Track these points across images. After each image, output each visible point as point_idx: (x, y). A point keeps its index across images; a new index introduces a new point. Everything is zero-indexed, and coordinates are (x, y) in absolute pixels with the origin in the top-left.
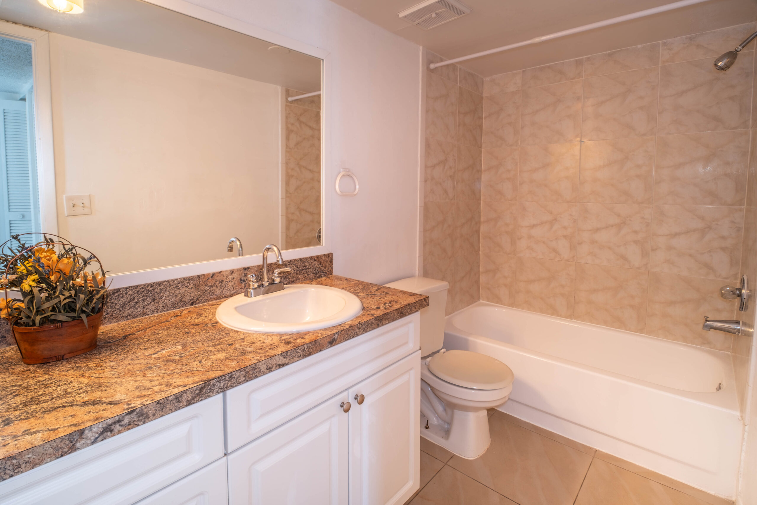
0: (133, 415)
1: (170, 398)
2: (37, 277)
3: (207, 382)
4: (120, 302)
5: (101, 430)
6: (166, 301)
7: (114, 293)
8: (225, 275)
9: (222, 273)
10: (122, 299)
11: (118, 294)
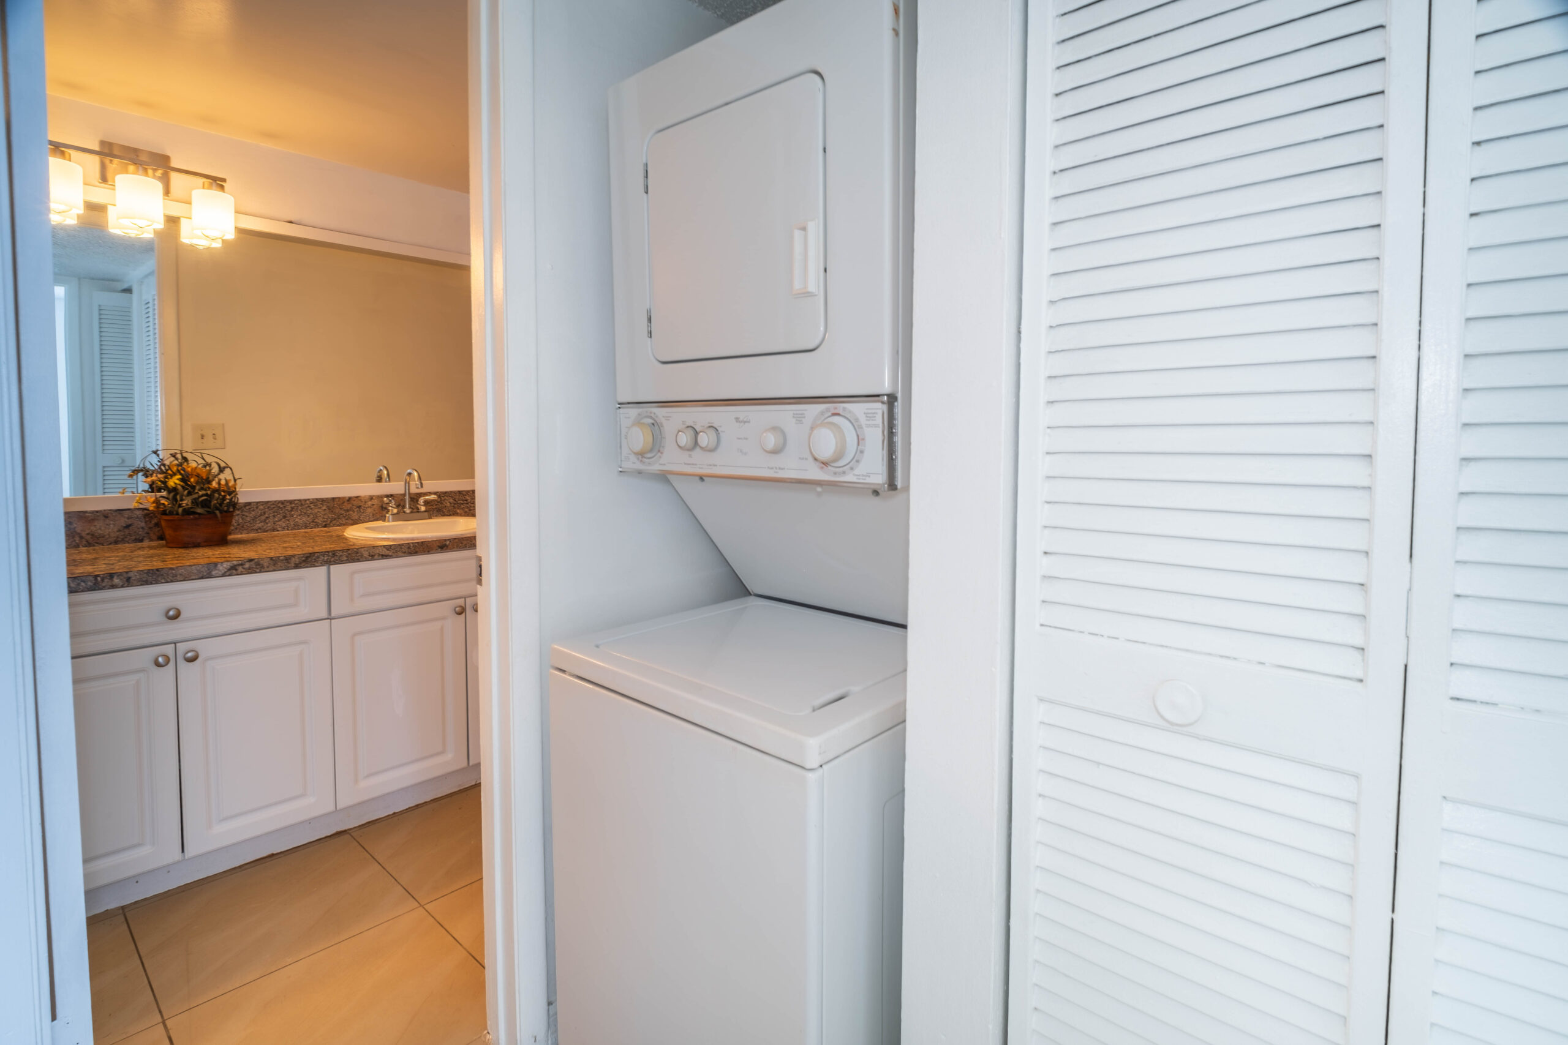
0: (252, 563)
1: (281, 558)
2: (180, 477)
3: (312, 554)
4: (251, 515)
5: (229, 567)
6: (297, 520)
7: (245, 506)
8: (363, 500)
9: (360, 498)
10: (253, 513)
11: (249, 507)
